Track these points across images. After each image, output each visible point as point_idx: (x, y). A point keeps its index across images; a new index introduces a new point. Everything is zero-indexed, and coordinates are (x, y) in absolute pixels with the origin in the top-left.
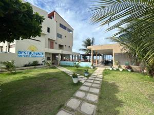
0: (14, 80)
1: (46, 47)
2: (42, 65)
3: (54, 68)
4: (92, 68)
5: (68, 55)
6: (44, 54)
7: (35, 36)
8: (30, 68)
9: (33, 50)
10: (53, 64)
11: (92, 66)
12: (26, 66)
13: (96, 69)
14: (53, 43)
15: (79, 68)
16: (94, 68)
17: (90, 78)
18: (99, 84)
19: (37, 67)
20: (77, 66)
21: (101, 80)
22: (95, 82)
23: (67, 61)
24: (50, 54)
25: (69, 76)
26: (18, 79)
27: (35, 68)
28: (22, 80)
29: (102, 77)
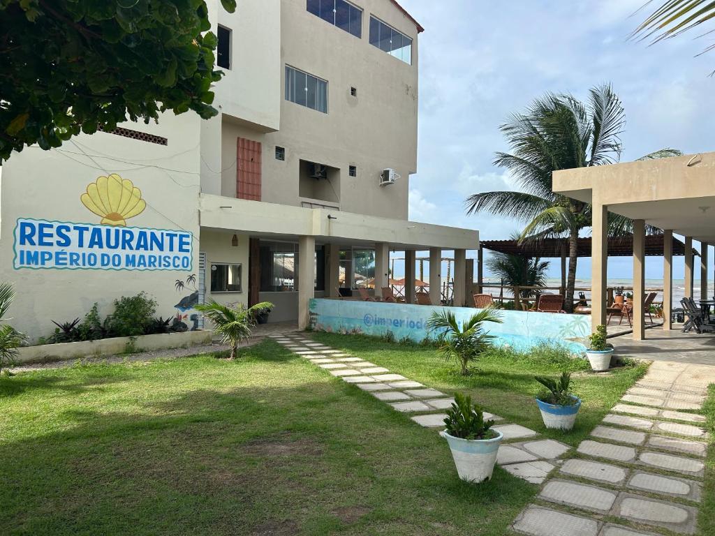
0: (22, 434)
1: (203, 190)
2: (178, 326)
3: (274, 354)
4: (597, 360)
5: (380, 248)
6: (195, 245)
7: (150, 113)
8: (98, 355)
9: (115, 217)
10: (260, 319)
11: (600, 343)
12: (69, 333)
13: (643, 372)
14: (257, 149)
15: (481, 364)
16: (615, 363)
17: (586, 447)
18: (677, 500)
19: (143, 341)
20: (469, 347)
21: (697, 467)
22: (642, 481)
23: (369, 295)
24: (234, 238)
25: (404, 420)
26: (41, 431)
27: (130, 351)
28: (68, 437)
29: (699, 448)
